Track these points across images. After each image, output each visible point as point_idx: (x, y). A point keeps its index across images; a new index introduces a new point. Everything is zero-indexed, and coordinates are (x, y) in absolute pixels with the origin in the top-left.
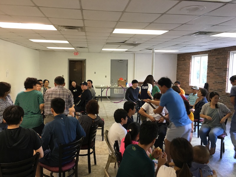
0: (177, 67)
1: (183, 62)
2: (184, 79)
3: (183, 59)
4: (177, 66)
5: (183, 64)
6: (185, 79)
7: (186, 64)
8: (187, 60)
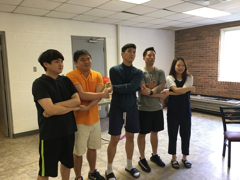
0: (175, 52)
1: (195, 42)
2: (200, 72)
3: (194, 38)
4: (174, 50)
5: (194, 46)
6: (203, 72)
7: (207, 45)
8: (206, 38)
